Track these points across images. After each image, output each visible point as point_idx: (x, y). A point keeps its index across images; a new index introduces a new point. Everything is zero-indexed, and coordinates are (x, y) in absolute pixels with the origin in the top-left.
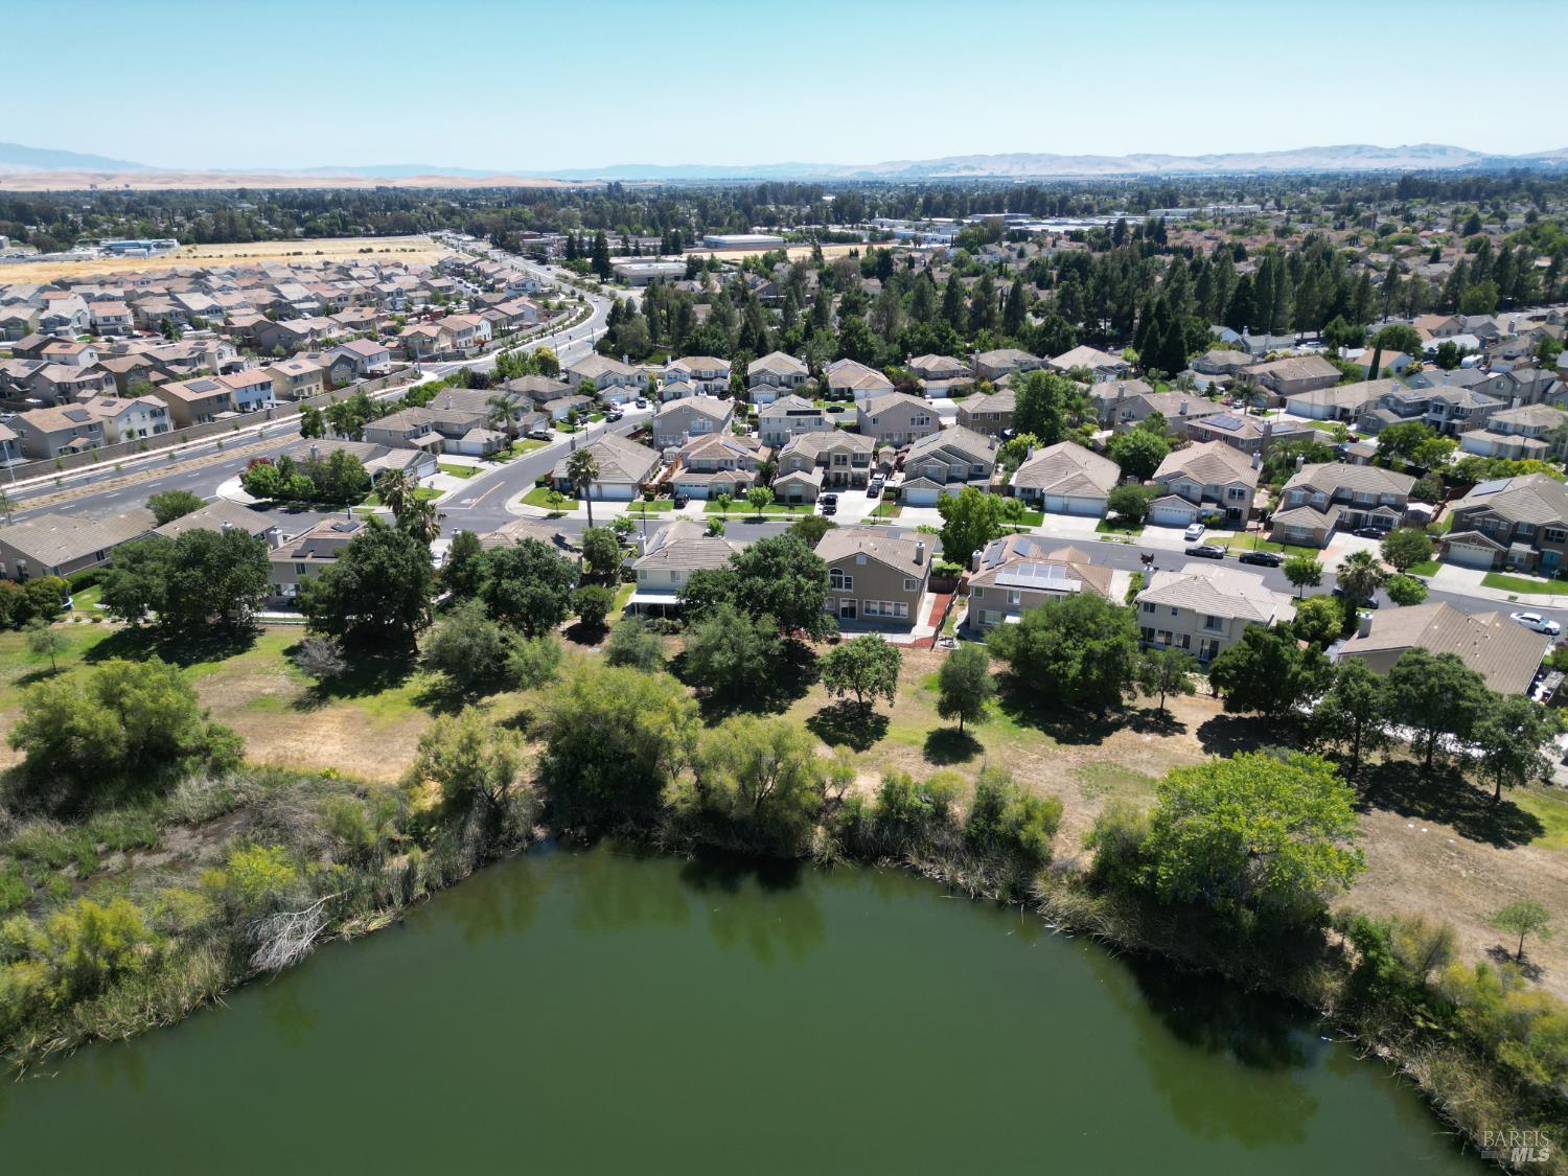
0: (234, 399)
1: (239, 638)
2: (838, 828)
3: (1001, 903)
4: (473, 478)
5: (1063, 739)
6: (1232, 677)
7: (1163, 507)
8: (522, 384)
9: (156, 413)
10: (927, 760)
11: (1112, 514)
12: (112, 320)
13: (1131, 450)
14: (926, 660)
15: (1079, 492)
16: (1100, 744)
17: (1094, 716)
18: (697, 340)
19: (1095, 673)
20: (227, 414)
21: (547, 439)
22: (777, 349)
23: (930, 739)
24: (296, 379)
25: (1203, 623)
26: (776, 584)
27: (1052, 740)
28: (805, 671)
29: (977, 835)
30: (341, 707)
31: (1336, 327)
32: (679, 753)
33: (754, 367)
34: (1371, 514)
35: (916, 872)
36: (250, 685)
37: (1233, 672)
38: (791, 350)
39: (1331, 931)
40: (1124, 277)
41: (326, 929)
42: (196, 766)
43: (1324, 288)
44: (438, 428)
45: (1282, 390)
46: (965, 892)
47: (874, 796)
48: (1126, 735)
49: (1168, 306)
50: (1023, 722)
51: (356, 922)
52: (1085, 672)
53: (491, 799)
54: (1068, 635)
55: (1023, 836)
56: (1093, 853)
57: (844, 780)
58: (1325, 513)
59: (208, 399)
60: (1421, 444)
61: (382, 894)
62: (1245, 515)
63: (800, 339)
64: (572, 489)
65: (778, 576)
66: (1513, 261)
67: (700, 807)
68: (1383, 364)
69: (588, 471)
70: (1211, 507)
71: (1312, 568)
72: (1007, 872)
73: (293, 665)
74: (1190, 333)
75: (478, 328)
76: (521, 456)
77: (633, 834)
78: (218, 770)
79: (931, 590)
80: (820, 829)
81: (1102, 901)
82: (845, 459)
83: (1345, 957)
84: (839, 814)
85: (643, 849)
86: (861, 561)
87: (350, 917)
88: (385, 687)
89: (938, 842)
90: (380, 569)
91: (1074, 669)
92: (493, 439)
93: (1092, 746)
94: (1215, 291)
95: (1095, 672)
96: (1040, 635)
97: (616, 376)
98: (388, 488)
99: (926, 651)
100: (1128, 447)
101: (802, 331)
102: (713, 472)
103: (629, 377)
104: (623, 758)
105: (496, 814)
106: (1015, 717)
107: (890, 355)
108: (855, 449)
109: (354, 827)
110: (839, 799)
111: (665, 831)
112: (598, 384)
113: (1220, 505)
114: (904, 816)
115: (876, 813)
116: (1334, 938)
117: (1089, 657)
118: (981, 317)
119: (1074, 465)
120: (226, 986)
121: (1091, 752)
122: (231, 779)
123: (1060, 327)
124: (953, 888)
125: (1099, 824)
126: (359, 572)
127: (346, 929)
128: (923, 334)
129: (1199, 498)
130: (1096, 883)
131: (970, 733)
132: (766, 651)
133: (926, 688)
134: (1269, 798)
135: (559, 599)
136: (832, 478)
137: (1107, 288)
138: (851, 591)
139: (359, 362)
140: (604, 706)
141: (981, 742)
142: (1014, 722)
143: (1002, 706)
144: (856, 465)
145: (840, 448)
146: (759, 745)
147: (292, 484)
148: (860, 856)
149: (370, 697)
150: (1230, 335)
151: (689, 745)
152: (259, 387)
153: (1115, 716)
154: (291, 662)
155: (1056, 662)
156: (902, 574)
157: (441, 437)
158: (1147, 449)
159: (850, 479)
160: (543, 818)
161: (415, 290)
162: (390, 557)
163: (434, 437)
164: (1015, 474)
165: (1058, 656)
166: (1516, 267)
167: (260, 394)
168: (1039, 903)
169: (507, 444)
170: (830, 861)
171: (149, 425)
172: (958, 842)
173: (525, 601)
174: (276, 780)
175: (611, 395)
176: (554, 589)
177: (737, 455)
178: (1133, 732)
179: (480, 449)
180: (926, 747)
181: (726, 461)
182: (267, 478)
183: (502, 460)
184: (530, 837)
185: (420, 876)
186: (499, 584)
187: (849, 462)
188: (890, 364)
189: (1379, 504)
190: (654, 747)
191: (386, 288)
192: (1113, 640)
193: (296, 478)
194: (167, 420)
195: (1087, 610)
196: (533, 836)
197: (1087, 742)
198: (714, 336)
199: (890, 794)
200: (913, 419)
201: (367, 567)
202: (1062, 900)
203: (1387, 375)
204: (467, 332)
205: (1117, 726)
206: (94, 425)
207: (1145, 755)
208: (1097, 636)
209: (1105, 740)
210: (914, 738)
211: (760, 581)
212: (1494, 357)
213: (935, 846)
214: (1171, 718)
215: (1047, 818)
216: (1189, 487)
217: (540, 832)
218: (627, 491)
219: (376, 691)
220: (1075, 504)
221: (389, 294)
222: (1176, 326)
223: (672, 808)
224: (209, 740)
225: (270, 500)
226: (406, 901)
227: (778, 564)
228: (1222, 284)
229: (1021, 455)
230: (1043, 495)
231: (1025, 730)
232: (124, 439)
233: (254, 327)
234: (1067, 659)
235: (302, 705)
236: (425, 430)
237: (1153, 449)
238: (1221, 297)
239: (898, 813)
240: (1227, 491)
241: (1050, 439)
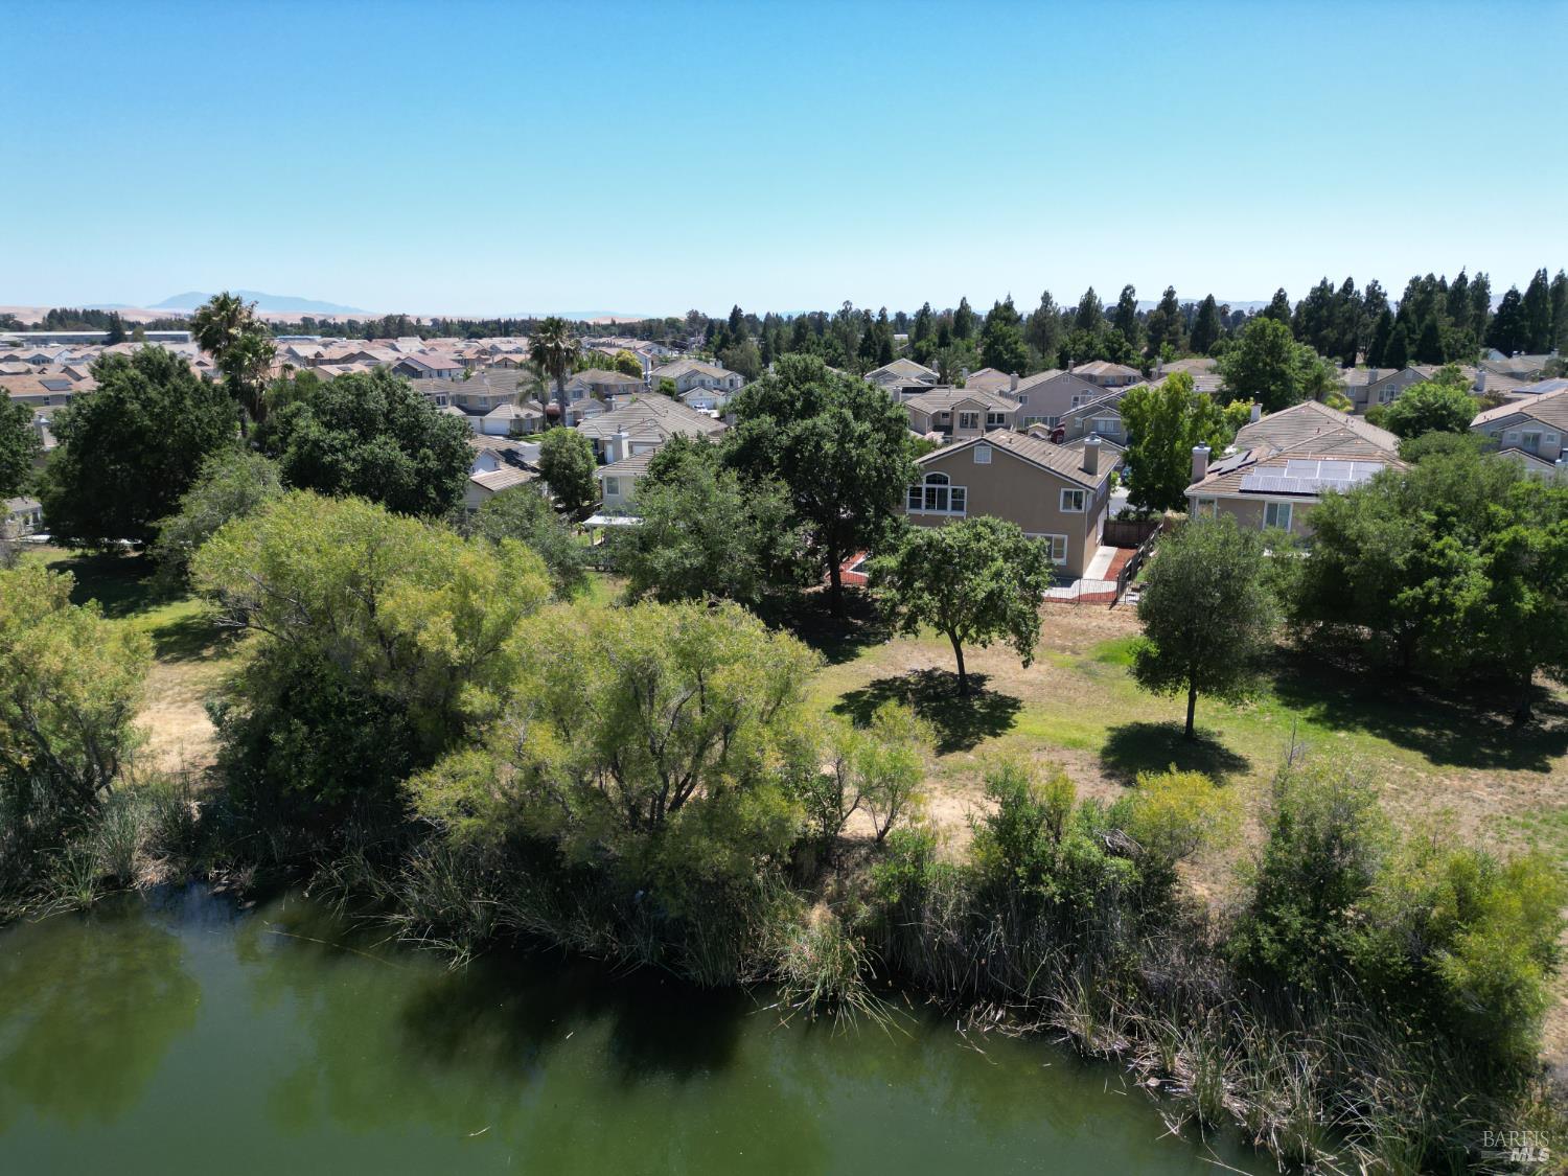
2: (864, 911)
5: (1438, 757)
10: (1109, 776)
13: (1417, 409)
14: (1105, 622)
16: (1545, 769)
17: (1502, 719)
22: (903, 357)
23: (1113, 740)
27: (1417, 757)
29: (1282, 959)
35: (1088, 1060)
38: (920, 358)
44: (461, 402)
46: (1252, 1143)
47: (966, 837)
50: (1334, 722)
52: (1501, 595)
54: (1442, 526)
57: (892, 789)
63: (932, 348)
65: (805, 414)
67: (507, 827)
79: (1107, 544)
80: (816, 913)
82: (974, 416)
84: (873, 874)
86: (983, 458)
89: (1151, 974)
93: (1527, 773)
95: (1528, 596)
96: (1372, 529)
97: (701, 377)
99: (1104, 608)
103: (718, 381)
106: (1310, 711)
108: (991, 405)
110: (877, 840)
111: (419, 888)
112: (681, 385)
114: (1051, 888)
115: (970, 875)
117: (1510, 563)
121: (1523, 779)
124: (1208, 1124)
129: (1555, 455)
131: (1209, 734)
133: (1103, 659)
137: (1324, 312)
138: (962, 514)
141: (1238, 752)
142: (1310, 720)
143: (1281, 691)
145: (968, 403)
148: (920, 997)
150: (1497, 357)
153: (1551, 726)
155: (1418, 581)
156: (1060, 480)
158: (1444, 407)
165: (1417, 572)
170: (830, 1003)
172: (1212, 977)
175: (694, 397)
179: (506, 427)
180: (1106, 752)
183: (529, 439)
187: (981, 425)
196: (131, 879)
197: (1513, 765)
199: (1012, 831)
200: (1075, 399)
210: (1077, 735)
211: (771, 424)
213: (1141, 983)
217: (151, 873)
231: (1342, 734)
234: (1447, 573)
236: (442, 402)
237: (1454, 407)
239: (1035, 877)
241: (1279, 403)
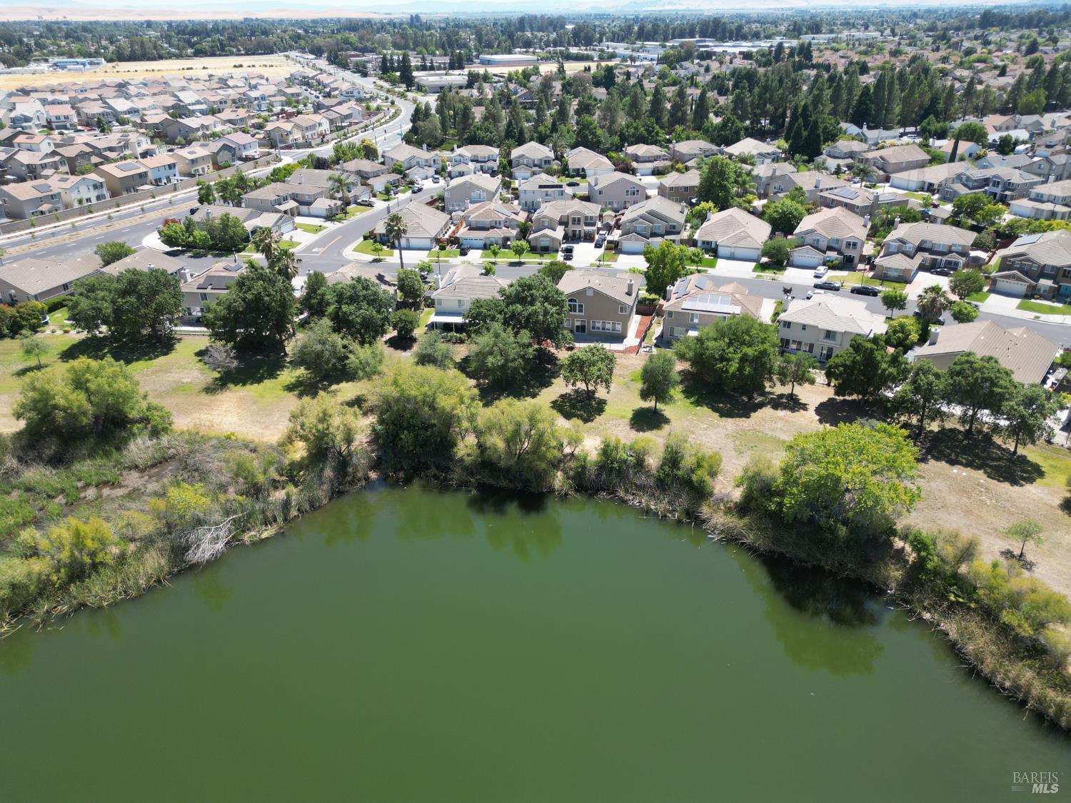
0: (151, 176)
1: (164, 345)
2: (571, 473)
3: (679, 522)
4: (320, 233)
5: (724, 414)
6: (841, 372)
7: (799, 255)
8: (352, 165)
9: (97, 186)
10: (632, 428)
11: (765, 260)
12: (62, 119)
13: (780, 213)
14: (633, 361)
15: (742, 244)
16: (749, 417)
17: (745, 399)
18: (475, 133)
19: (748, 370)
20: (146, 187)
21: (370, 205)
22: (532, 139)
23: (634, 414)
24: (193, 161)
25: (823, 335)
26: (530, 309)
27: (717, 415)
28: (550, 369)
29: (664, 478)
30: (236, 392)
31: (929, 124)
32: (465, 424)
33: (515, 153)
34: (944, 259)
35: (623, 501)
36: (174, 376)
37: (841, 369)
38: (542, 140)
39: (897, 539)
40: (780, 86)
41: (233, 537)
42: (141, 431)
43: (922, 95)
44: (295, 197)
45: (887, 170)
46: (656, 514)
47: (596, 452)
48: (767, 411)
49: (811, 108)
50: (698, 403)
51: (253, 533)
52: (741, 369)
53: (340, 453)
54: (730, 344)
55: (694, 478)
56: (741, 489)
57: (575, 441)
58: (912, 258)
59: (133, 176)
60: (982, 209)
61: (269, 514)
62: (856, 260)
63: (548, 132)
64: (389, 242)
65: (532, 303)
66: (1059, 74)
67: (480, 459)
68: (959, 151)
69: (399, 229)
70: (833, 255)
71: (900, 297)
72: (683, 501)
73: (202, 363)
74: (826, 128)
75: (320, 124)
76: (353, 218)
77: (436, 477)
78: (155, 433)
79: (637, 313)
80: (559, 474)
81: (746, 520)
82: (579, 220)
83: (905, 555)
84: (573, 464)
85: (444, 487)
86: (590, 293)
87: (249, 530)
88: (265, 378)
89: (638, 483)
90: (258, 298)
91: (734, 367)
92: (332, 205)
93: (744, 419)
94: (845, 97)
96: (711, 344)
97: (417, 160)
98: (261, 241)
99: (633, 355)
100: (777, 211)
101: (550, 126)
102: (487, 229)
103: (427, 161)
104: (426, 426)
105: (343, 463)
106: (692, 400)
107: (612, 144)
108: (587, 213)
109: (249, 471)
110: (572, 454)
111: (456, 475)
112: (405, 165)
113: (840, 252)
114: (616, 465)
115: (597, 463)
116: (899, 544)
117: (744, 359)
118: (677, 117)
119: (739, 224)
120: (170, 573)
121: (742, 423)
122: (165, 440)
123: (733, 124)
124: (647, 511)
125: (746, 471)
126: (244, 300)
127: (247, 537)
128: (636, 128)
129: (825, 248)
130: (742, 509)
131: (662, 410)
132: (524, 355)
133: (632, 380)
134: (861, 453)
135: (382, 319)
136: (570, 234)
137: (768, 95)
138: (583, 314)
139: (237, 149)
140: (413, 393)
141: (668, 417)
142: (691, 403)
143: (683, 392)
144: (587, 224)
145: (576, 212)
146: (519, 419)
147: (194, 238)
148: (586, 491)
149: (256, 385)
150: (853, 129)
151: (472, 418)
152: (167, 168)
153: (760, 399)
154: (200, 361)
155: (721, 362)
156: (618, 302)
157: (296, 204)
158: (791, 213)
159: (582, 235)
160: (376, 465)
161: (274, 96)
162: (265, 289)
163: (291, 204)
164: (698, 231)
165: (723, 359)
166: (1061, 79)
167: (169, 172)
168: (704, 521)
169: (343, 209)
170: (566, 494)
171: (93, 194)
172: (651, 482)
173: (359, 320)
174: (195, 440)
175: (415, 174)
176: (379, 312)
177: (504, 217)
178: (772, 410)
179: (324, 213)
180: (632, 419)
181: (496, 222)
182: (176, 233)
183: (339, 220)
184: (367, 479)
185: (293, 503)
186: (340, 308)
187: (582, 222)
188: (612, 151)
189: (950, 252)
190: (449, 420)
191: (254, 94)
192: (761, 347)
193: (196, 233)
194: (105, 191)
195: (744, 327)
196: (369, 478)
197: (740, 416)
198: (487, 130)
199: (606, 451)
200: (627, 191)
201: (249, 296)
202: (720, 519)
203: (962, 159)
204: (312, 127)
205: (761, 405)
206: (55, 195)
207: (779, 425)
208: (750, 345)
209: (753, 415)
210: (624, 414)
211: (519, 307)
212: (1039, 146)
213: (636, 485)
214: (799, 400)
215: (711, 466)
216: (818, 240)
217: (373, 475)
218: (427, 243)
219: (259, 381)
220: (739, 253)
221: (256, 99)
222: (816, 123)
223: (461, 460)
224: (148, 413)
225: (180, 248)
226: (285, 520)
227: (532, 295)
228: (850, 91)
229: (703, 217)
230: (717, 246)
231: (699, 408)
232: (76, 205)
233: (161, 123)
234: (728, 360)
235: (209, 390)
236: (285, 199)
237: (795, 213)
238: (849, 101)
239: (612, 463)
240: (845, 243)
241: (723, 205)
